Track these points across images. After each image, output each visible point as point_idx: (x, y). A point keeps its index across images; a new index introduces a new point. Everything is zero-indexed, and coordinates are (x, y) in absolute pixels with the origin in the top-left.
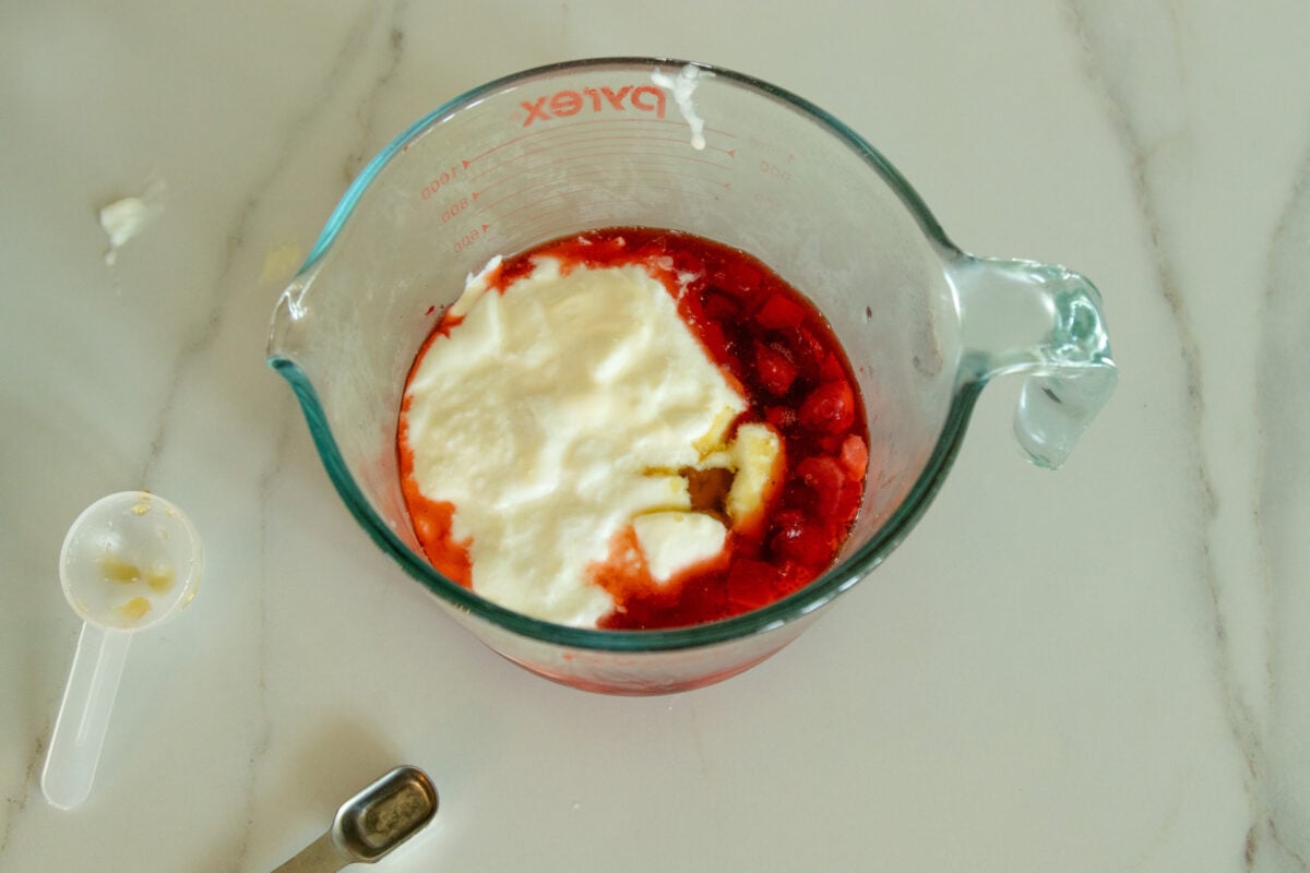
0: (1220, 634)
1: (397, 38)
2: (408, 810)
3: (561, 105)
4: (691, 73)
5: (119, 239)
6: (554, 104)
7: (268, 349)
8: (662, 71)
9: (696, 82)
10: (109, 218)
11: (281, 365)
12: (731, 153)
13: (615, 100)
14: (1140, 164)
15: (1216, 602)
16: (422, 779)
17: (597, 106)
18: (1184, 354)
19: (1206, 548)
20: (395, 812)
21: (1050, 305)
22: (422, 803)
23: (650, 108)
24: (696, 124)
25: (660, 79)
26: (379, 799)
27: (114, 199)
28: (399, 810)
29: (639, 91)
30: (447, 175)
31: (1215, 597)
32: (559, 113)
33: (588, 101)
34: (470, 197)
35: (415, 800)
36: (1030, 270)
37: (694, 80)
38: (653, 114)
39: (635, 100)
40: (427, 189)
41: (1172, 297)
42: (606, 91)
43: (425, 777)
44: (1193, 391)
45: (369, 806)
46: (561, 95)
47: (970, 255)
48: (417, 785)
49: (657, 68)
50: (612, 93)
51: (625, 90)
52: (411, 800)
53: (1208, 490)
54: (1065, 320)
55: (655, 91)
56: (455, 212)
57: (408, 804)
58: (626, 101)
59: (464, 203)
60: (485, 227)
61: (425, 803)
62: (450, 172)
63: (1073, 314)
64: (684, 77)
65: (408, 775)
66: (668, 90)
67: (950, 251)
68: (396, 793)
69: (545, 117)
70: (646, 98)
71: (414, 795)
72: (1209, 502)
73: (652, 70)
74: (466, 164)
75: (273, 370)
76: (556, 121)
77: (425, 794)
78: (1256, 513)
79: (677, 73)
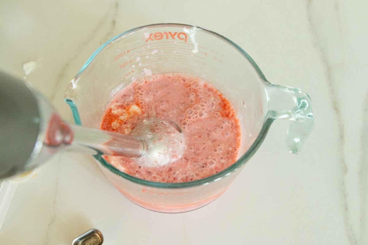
0: (346, 208)
1: (114, 23)
2: (94, 243)
3: (156, 36)
4: (195, 29)
5: (28, 73)
6: (155, 36)
7: (65, 97)
8: (186, 28)
9: (196, 31)
10: (25, 67)
11: (68, 101)
12: (206, 54)
13: (173, 36)
14: (329, 71)
15: (345, 199)
16: (99, 233)
17: (167, 38)
18: (339, 126)
19: (343, 183)
20: (90, 243)
21: (295, 100)
22: (99, 241)
23: (183, 39)
24: (196, 45)
25: (186, 30)
26: (86, 239)
27: (28, 61)
28: (92, 243)
29: (180, 34)
30: (122, 54)
31: (345, 197)
32: (156, 39)
33: (165, 36)
34: (129, 61)
35: (97, 240)
36: (290, 89)
37: (195, 31)
38: (183, 41)
39: (178, 36)
40: (116, 57)
41: (336, 109)
42: (170, 33)
43: (100, 233)
44: (342, 137)
45: (82, 240)
46: (157, 33)
47: (273, 84)
48: (98, 235)
49: (185, 27)
50: (172, 34)
51: (176, 33)
52: (95, 240)
53: (345, 166)
54: (299, 104)
55: (184, 34)
56: (124, 65)
57: (94, 241)
58: (176, 36)
59: (127, 63)
60: (133, 72)
61: (100, 241)
62: (123, 53)
63: (301, 103)
64: (193, 30)
65: (96, 232)
66: (188, 33)
67: (267, 82)
68: (91, 237)
69: (152, 40)
70: (182, 36)
71: (96, 238)
72: (345, 170)
73: (184, 27)
74: (128, 51)
75: (66, 102)
76: (155, 41)
77: (100, 238)
78: (359, 174)
79: (191, 28)
